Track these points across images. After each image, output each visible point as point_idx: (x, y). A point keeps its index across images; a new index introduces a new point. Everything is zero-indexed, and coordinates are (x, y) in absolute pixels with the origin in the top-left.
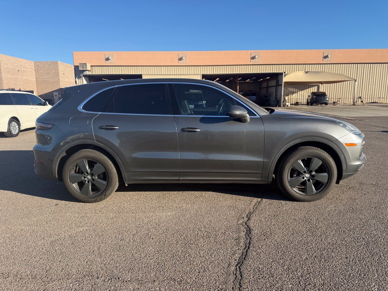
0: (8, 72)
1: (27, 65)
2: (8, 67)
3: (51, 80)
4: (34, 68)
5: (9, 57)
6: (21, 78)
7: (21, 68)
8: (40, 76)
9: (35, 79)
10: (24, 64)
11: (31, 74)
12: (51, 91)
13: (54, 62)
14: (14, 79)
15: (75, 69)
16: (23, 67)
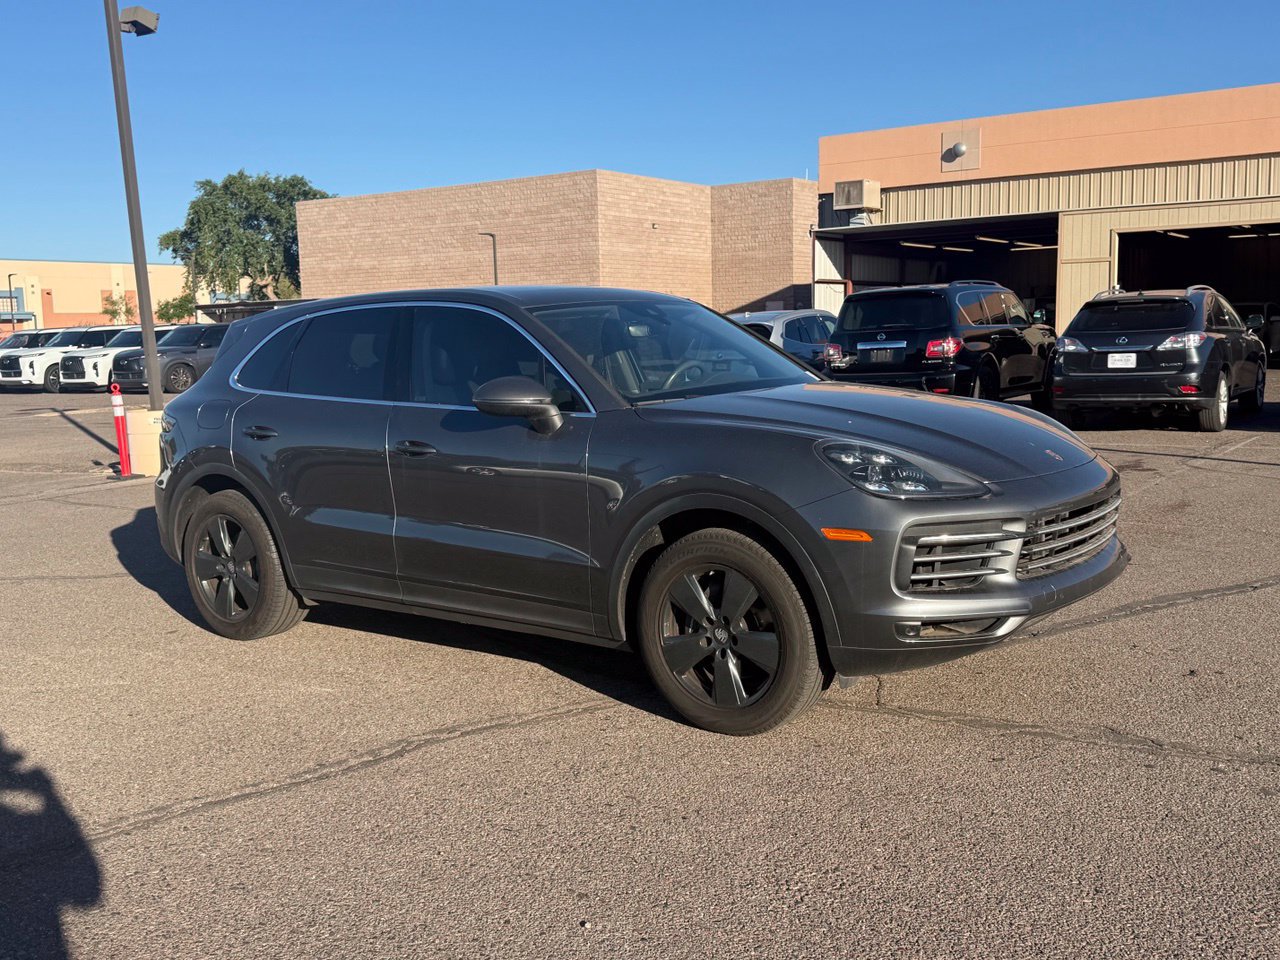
0: (621, 234)
1: (685, 201)
2: (622, 215)
3: (760, 255)
4: (709, 212)
5: (627, 180)
6: (661, 253)
7: (665, 214)
8: (726, 243)
9: (707, 256)
10: (676, 199)
11: (697, 234)
12: (760, 297)
13: (780, 181)
14: (637, 259)
15: (821, 206)
16: (672, 210)
